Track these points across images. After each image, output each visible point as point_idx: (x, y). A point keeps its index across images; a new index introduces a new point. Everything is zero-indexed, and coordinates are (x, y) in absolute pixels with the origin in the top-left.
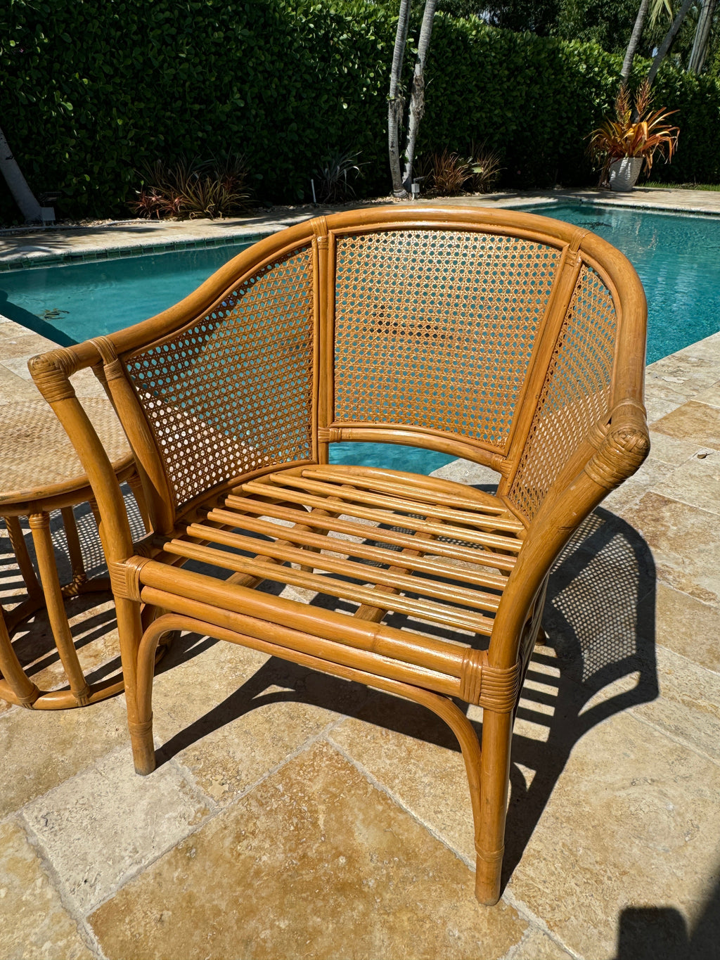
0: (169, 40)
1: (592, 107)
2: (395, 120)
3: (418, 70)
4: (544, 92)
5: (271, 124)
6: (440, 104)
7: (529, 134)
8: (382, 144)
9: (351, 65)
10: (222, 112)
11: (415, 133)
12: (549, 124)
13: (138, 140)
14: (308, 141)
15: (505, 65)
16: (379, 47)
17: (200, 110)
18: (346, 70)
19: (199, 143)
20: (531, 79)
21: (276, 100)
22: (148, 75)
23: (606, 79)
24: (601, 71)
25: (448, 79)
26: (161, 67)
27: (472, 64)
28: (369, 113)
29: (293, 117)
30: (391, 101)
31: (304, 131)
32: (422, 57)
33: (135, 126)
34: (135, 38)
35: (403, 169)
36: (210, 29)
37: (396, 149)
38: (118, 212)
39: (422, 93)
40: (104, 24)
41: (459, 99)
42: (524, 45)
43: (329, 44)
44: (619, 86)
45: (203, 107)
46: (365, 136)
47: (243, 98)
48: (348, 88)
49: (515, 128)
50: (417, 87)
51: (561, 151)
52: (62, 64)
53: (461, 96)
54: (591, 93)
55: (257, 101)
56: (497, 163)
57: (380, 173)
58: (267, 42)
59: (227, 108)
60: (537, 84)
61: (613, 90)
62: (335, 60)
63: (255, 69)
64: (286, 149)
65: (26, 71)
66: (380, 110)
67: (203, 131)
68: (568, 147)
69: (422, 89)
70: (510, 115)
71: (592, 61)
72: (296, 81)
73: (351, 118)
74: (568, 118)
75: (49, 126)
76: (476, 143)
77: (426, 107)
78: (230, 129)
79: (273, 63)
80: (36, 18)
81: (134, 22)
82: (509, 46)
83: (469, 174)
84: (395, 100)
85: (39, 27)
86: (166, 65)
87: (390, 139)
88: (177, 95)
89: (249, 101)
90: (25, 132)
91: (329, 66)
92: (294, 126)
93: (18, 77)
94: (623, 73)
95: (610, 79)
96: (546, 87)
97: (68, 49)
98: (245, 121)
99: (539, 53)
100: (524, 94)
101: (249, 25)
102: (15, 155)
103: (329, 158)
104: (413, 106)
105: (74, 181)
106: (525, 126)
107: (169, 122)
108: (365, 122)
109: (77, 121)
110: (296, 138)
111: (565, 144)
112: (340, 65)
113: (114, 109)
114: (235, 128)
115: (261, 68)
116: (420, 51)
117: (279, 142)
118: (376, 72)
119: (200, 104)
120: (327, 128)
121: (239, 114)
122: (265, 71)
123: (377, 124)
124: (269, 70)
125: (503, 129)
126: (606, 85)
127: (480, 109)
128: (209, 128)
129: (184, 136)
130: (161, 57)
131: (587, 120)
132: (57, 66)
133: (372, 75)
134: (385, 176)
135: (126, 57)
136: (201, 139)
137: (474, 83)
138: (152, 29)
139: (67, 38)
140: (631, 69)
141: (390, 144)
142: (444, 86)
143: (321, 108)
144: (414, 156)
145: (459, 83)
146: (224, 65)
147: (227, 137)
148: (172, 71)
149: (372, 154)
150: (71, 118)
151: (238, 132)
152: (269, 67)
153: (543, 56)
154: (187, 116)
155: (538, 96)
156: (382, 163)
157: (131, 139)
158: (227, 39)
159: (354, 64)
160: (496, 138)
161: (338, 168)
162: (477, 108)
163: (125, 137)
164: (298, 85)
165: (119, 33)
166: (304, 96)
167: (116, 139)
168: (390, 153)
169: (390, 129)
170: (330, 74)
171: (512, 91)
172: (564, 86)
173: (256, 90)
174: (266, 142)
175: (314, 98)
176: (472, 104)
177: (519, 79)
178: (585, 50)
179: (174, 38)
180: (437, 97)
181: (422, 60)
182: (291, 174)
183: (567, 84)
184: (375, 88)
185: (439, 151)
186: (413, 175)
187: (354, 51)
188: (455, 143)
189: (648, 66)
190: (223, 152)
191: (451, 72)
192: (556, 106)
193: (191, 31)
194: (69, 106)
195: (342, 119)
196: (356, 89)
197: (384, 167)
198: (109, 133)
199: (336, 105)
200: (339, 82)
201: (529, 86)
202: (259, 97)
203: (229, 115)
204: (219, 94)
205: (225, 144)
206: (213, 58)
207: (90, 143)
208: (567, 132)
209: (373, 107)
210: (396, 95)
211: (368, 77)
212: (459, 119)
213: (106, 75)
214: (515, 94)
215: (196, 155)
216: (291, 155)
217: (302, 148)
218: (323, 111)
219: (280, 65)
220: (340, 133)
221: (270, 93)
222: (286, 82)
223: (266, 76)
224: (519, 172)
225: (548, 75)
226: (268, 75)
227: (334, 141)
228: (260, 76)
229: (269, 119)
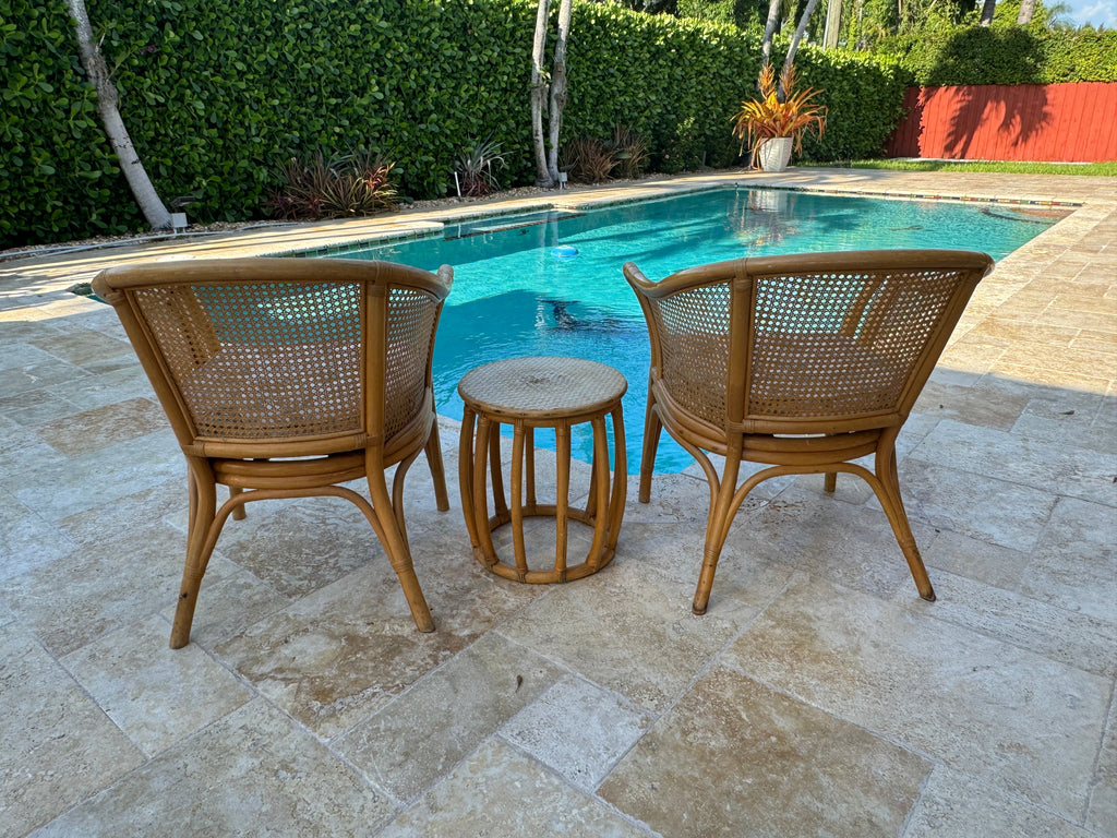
0: (304, 35)
2: (539, 107)
4: (687, 74)
5: (410, 116)
6: (583, 90)
7: (674, 116)
10: (360, 106)
11: (559, 120)
12: (694, 106)
13: (271, 137)
14: (449, 132)
15: (646, 48)
16: (518, 34)
17: (337, 104)
19: (336, 138)
20: (672, 61)
21: (414, 92)
22: (281, 71)
25: (589, 63)
26: (296, 62)
27: (611, 49)
28: (511, 101)
29: (433, 108)
30: (534, 88)
31: (444, 122)
33: (268, 122)
34: (269, 33)
36: (346, 22)
37: (541, 137)
38: (250, 213)
39: (565, 79)
40: (236, 20)
41: (602, 84)
43: (467, 33)
45: (340, 101)
46: (507, 125)
47: (381, 90)
48: (488, 77)
49: (659, 111)
50: (559, 73)
51: (708, 133)
52: (192, 62)
53: (603, 80)
55: (395, 93)
56: (645, 147)
57: (524, 162)
58: (405, 34)
59: (365, 101)
60: (679, 66)
63: (392, 61)
64: (426, 141)
65: (154, 71)
67: (340, 126)
68: (714, 128)
70: (654, 98)
72: (435, 71)
73: (492, 106)
74: (712, 99)
75: (177, 126)
76: (621, 129)
78: (368, 123)
79: (411, 54)
80: (165, 17)
81: (266, 16)
83: (618, 160)
84: (538, 86)
85: (168, 26)
86: (301, 59)
87: (534, 126)
88: (312, 90)
89: (388, 93)
90: (152, 134)
92: (434, 116)
93: (145, 78)
94: (765, 53)
96: (688, 69)
97: (198, 47)
98: (383, 114)
100: (666, 77)
101: (386, 17)
102: (141, 159)
103: (471, 149)
104: (555, 92)
105: (204, 183)
106: (669, 108)
107: (303, 117)
108: (508, 110)
109: (208, 120)
110: (436, 129)
111: (711, 125)
113: (247, 107)
114: (373, 122)
115: (399, 60)
116: (560, 36)
117: (419, 134)
119: (336, 98)
121: (377, 107)
122: (404, 62)
123: (519, 112)
124: (407, 61)
125: (647, 113)
127: (623, 93)
128: (346, 123)
129: (319, 132)
130: (297, 51)
132: (186, 64)
134: (529, 165)
135: (258, 53)
136: (338, 134)
137: (616, 67)
138: (287, 24)
139: (198, 36)
141: (534, 131)
142: (586, 70)
143: (461, 98)
144: (559, 144)
145: (601, 67)
146: (361, 58)
147: (365, 131)
148: (308, 66)
149: (515, 143)
150: (200, 118)
151: (376, 125)
152: (407, 58)
153: (683, 38)
154: (323, 111)
155: (680, 78)
157: (264, 137)
158: (364, 31)
159: (494, 52)
160: (641, 123)
161: (482, 159)
162: (620, 92)
163: (258, 135)
164: (438, 75)
165: (252, 29)
166: (444, 86)
167: (248, 137)
168: (535, 142)
169: (535, 115)
170: (470, 63)
171: (655, 73)
172: (705, 67)
173: (394, 82)
174: (406, 134)
175: (453, 88)
176: (614, 88)
177: (661, 62)
179: (308, 32)
180: (579, 83)
182: (433, 167)
183: (709, 65)
184: (516, 76)
185: (584, 136)
186: (560, 164)
187: (493, 39)
188: (600, 129)
190: (362, 147)
191: (592, 58)
192: (700, 87)
193: (326, 24)
194: (200, 105)
195: (483, 108)
196: (496, 78)
197: (527, 156)
198: (241, 131)
199: (476, 95)
200: (478, 71)
201: (671, 68)
202: (398, 90)
203: (366, 108)
204: (356, 87)
205: (363, 140)
206: (349, 51)
207: (220, 142)
209: (514, 95)
210: (539, 81)
212: (603, 103)
213: (239, 72)
214: (657, 77)
215: (333, 151)
216: (432, 147)
217: (443, 140)
218: (462, 101)
219: (418, 56)
220: (481, 122)
221: (408, 84)
222: (425, 72)
223: (405, 67)
224: (667, 157)
225: (689, 57)
226: (407, 66)
227: (475, 131)
228: (398, 67)
229: (408, 111)
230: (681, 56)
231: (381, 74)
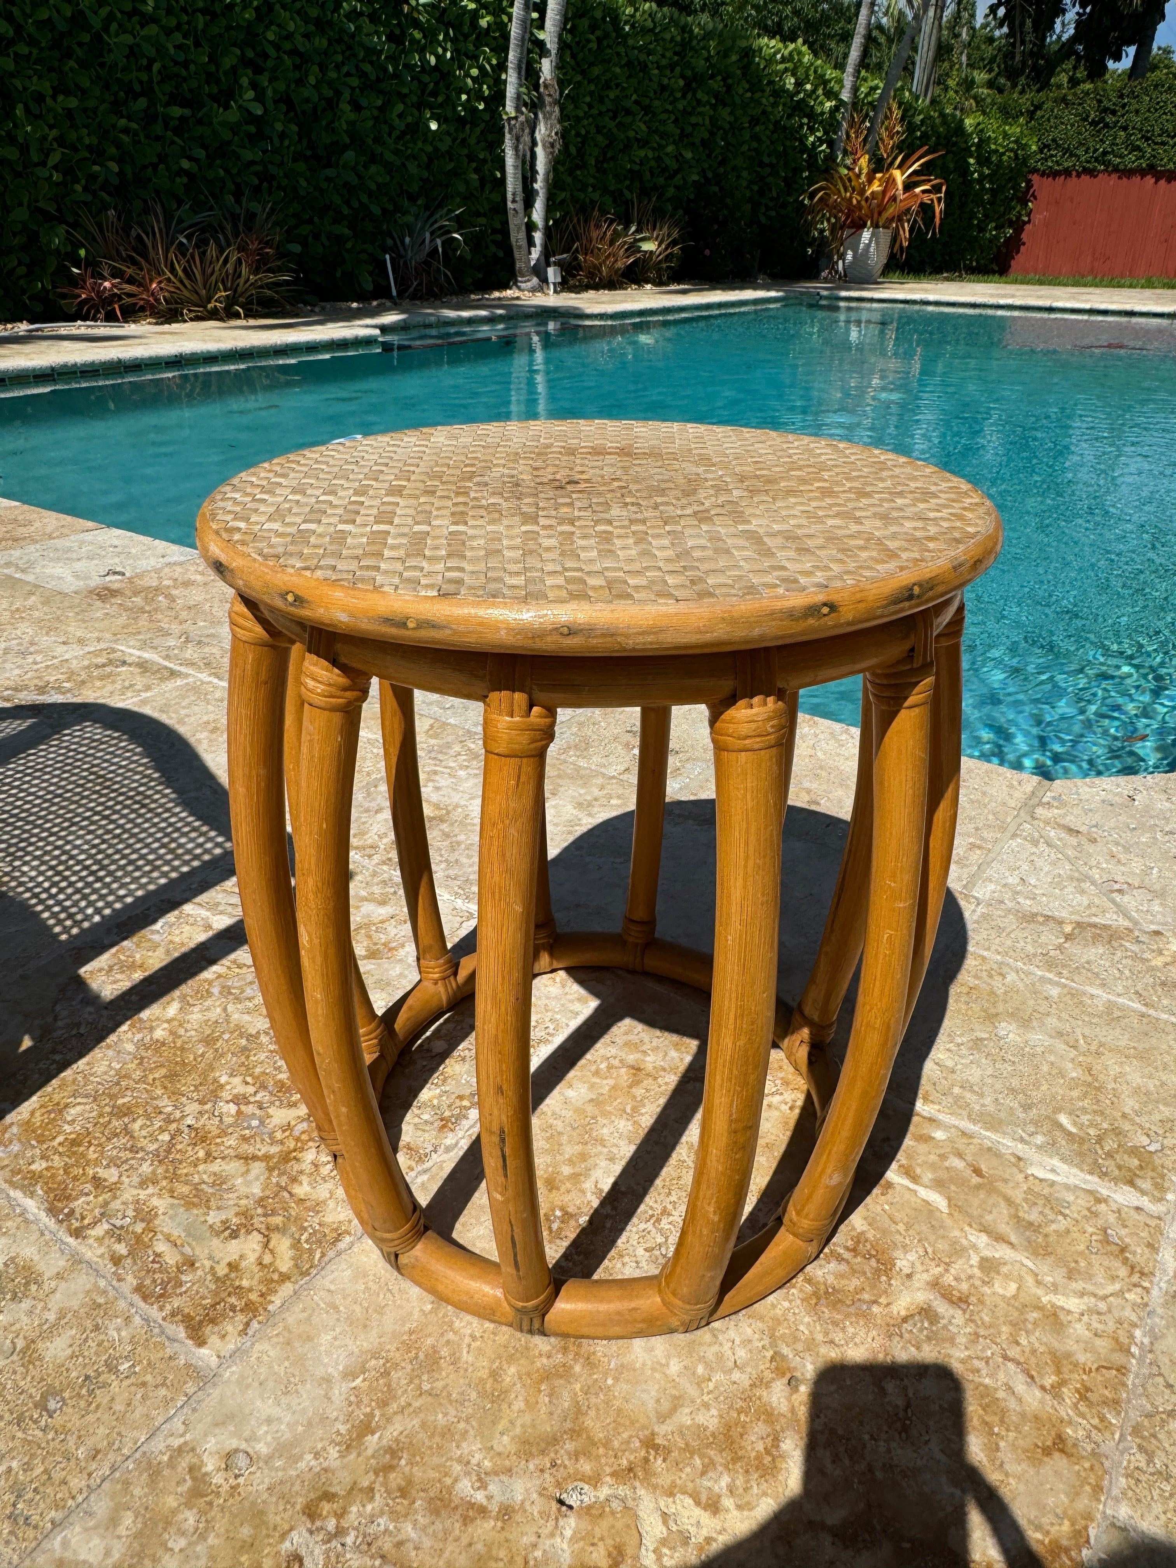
1: (803, 148)
2: (517, 155)
3: (547, 68)
4: (736, 119)
5: (309, 153)
6: (583, 132)
7: (716, 189)
8: (496, 197)
9: (440, 50)
10: (223, 124)
11: (546, 180)
12: (745, 174)
13: (69, 170)
14: (374, 187)
15: (678, 70)
16: (484, 23)
17: (179, 116)
18: (433, 60)
19: (185, 180)
20: (717, 96)
21: (316, 107)
22: (78, 41)
23: (822, 104)
24: (814, 91)
25: (592, 87)
26: (106, 30)
27: (629, 65)
28: (472, 141)
29: (347, 140)
30: (509, 119)
31: (366, 166)
32: (552, 45)
33: (63, 142)
35: (531, 243)
37: (519, 206)
39: (557, 109)
41: (612, 124)
42: (703, 38)
43: (402, 10)
44: (839, 117)
45: (189, 112)
46: (467, 182)
47: (259, 99)
48: (435, 94)
49: (695, 177)
50: (548, 99)
51: (763, 220)
53: (613, 118)
54: (801, 126)
55: (284, 108)
56: (675, 234)
57: (493, 248)
59: (232, 116)
60: (725, 105)
61: (832, 125)
62: (413, 41)
64: (337, 200)
66: (490, 137)
67: (190, 158)
68: (773, 213)
69: (557, 102)
70: (688, 156)
71: (801, 72)
72: (348, 74)
73: (443, 147)
74: (771, 165)
76: (640, 202)
77: (564, 135)
78: (238, 158)
79: (307, 36)
82: (683, 39)
83: (635, 252)
84: (516, 118)
87: (510, 188)
88: (139, 87)
89: (270, 105)
91: (403, 51)
92: (350, 156)
94: (845, 96)
95: (828, 104)
96: (739, 112)
98: (264, 144)
99: (726, 54)
100: (707, 122)
103: (409, 219)
104: (541, 131)
106: (710, 175)
107: (125, 138)
108: (467, 156)
110: (354, 180)
112: (422, 51)
113: (20, 107)
114: (248, 155)
115: (288, 46)
116: (549, 35)
117: (324, 185)
118: (481, 68)
119: (181, 106)
120: (404, 165)
121: (252, 129)
122: (294, 52)
123: (484, 161)
124: (302, 49)
125: (678, 180)
126: (823, 113)
127: (644, 143)
128: (201, 154)
129: (153, 166)
131: (797, 171)
133: (475, 72)
134: (501, 254)
136: (187, 173)
137: (634, 97)
140: (855, 90)
141: (509, 196)
142: (588, 99)
143: (392, 128)
144: (546, 220)
145: (612, 95)
146: (221, 36)
147: (234, 171)
149: (478, 214)
151: (252, 163)
152: (300, 43)
153: (734, 58)
154: (158, 129)
155: (727, 126)
156: (495, 231)
157: (56, 168)
159: (445, 50)
160: (669, 195)
161: (428, 235)
162: (638, 140)
163: (44, 164)
164: (354, 82)
166: (364, 102)
167: (25, 166)
168: (511, 214)
169: (510, 169)
170: (406, 66)
171: (690, 114)
172: (764, 112)
173: (281, 86)
174: (304, 183)
175: (381, 108)
176: (631, 134)
177: (700, 95)
178: (791, 53)
180: (578, 119)
181: (553, 52)
182: (348, 246)
183: (769, 109)
184: (480, 97)
185: (584, 210)
186: (547, 253)
187: (443, 27)
188: (608, 200)
189: (876, 88)
190: (230, 199)
191: (598, 77)
192: (754, 145)
195: (429, 149)
196: (448, 98)
197: (499, 237)
199: (419, 123)
200: (420, 81)
201: (714, 107)
202: (287, 99)
203: (234, 129)
204: (215, 89)
205: (230, 186)
206: (200, 20)
208: (770, 190)
209: (478, 130)
210: (518, 109)
211: (468, 75)
212: (613, 158)
214: (694, 120)
215: (180, 203)
216: (346, 211)
217: (365, 199)
218: (397, 133)
219: (320, 42)
220: (425, 174)
221: (306, 93)
222: (333, 75)
223: (298, 61)
224: (707, 252)
225: (741, 91)
226: (302, 60)
227: (415, 187)
228: (288, 61)
229: (305, 142)
230: (729, 88)
231: (258, 71)
